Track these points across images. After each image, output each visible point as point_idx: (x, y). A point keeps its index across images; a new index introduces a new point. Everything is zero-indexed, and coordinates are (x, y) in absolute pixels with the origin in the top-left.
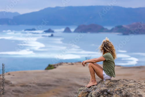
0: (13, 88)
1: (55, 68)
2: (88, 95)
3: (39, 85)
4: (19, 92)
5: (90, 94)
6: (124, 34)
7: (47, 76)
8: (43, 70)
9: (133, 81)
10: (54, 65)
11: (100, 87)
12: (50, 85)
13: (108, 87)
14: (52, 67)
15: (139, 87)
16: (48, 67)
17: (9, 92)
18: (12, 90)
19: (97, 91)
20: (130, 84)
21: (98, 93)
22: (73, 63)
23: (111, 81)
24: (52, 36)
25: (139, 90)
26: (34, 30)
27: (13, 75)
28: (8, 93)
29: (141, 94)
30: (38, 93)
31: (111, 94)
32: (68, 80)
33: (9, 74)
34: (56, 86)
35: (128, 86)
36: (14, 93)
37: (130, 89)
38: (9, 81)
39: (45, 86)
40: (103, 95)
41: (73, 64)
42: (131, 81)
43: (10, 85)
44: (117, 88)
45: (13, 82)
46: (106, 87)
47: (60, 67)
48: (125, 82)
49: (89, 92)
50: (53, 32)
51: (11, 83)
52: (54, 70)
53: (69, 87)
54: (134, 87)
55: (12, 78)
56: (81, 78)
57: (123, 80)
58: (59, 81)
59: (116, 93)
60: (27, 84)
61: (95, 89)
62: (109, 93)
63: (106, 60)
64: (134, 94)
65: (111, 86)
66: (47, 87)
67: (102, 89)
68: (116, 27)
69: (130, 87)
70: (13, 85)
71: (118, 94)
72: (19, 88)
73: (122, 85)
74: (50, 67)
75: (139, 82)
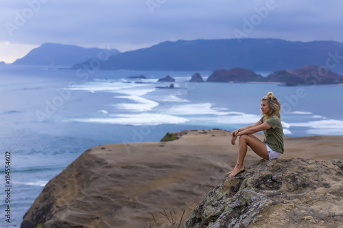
0: (110, 171)
1: (177, 138)
2: (240, 184)
3: (152, 166)
4: (119, 176)
5: (244, 182)
6: (289, 85)
7: (165, 152)
8: (158, 143)
9: (314, 161)
10: (176, 134)
11: (260, 171)
12: (169, 167)
13: (272, 171)
14: (172, 138)
15: (323, 170)
16: (165, 137)
17: (104, 177)
18: (108, 174)
19: (255, 178)
20: (309, 166)
21: (258, 180)
22: (206, 131)
23: (277, 162)
24: (172, 87)
25: (323, 176)
26: (144, 77)
27: (110, 151)
28: (101, 179)
29: (328, 182)
30: (150, 179)
31: (278, 183)
32: (199, 158)
33: (103, 148)
34: (178, 167)
35: (306, 170)
36: (110, 179)
37: (310, 174)
38: (103, 160)
39: (162, 168)
40: (265, 184)
41: (205, 133)
42: (310, 161)
43: (105, 165)
44: (289, 172)
45: (109, 162)
46: (270, 171)
47: (184, 137)
48: (302, 162)
49: (242, 179)
50: (173, 80)
51: (107, 163)
52: (175, 142)
53: (199, 170)
54: (316, 171)
55: (107, 154)
56: (219, 156)
57: (297, 160)
58: (184, 159)
59: (286, 180)
60: (132, 165)
61: (252, 174)
62: (274, 181)
63: (272, 128)
64: (316, 182)
65: (279, 169)
66: (163, 169)
67: (264, 173)
68: (275, 73)
69: (309, 171)
70: (109, 167)
71: (290, 183)
72: (118, 170)
73: (296, 168)
74: (169, 137)
75: (324, 163)
